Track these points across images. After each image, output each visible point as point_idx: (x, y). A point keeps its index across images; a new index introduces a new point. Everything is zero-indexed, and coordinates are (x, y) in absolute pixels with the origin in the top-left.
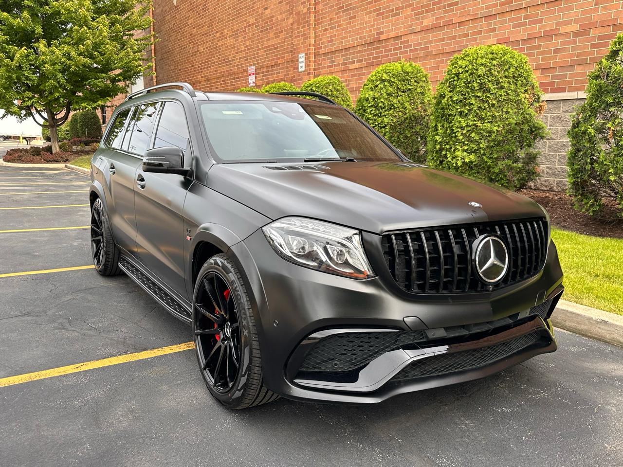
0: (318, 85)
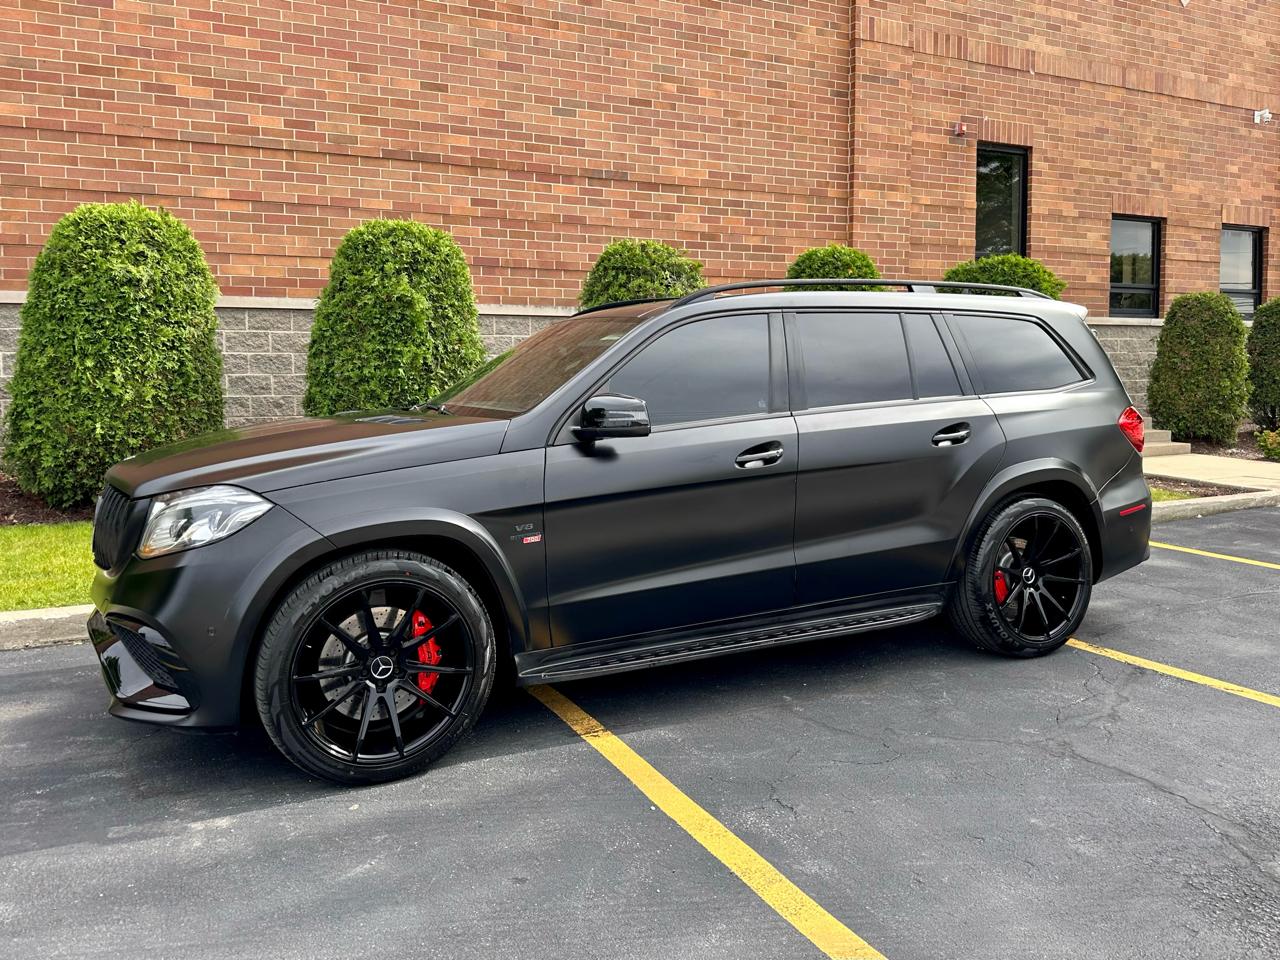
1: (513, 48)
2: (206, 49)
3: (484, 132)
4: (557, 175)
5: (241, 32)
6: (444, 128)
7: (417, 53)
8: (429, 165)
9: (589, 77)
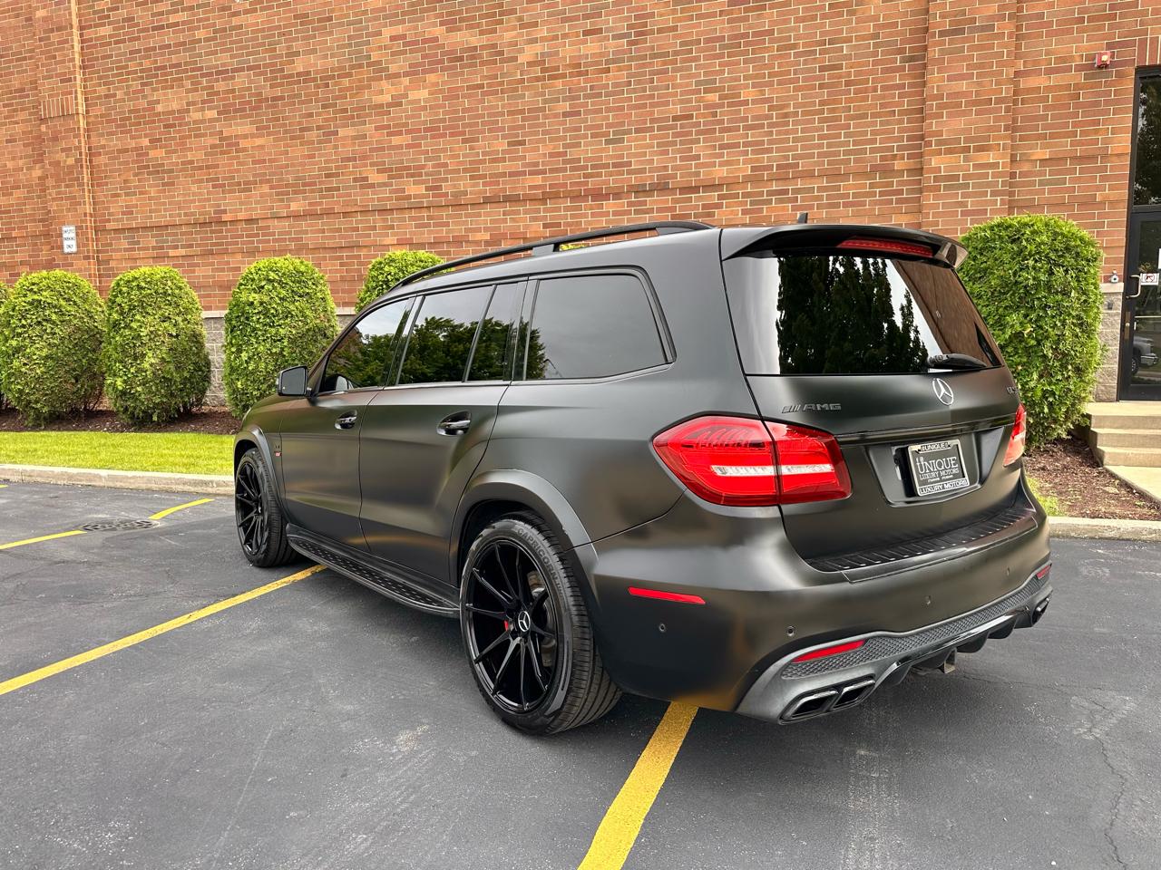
0: (149, 279)
1: (573, 98)
2: (383, 149)
3: (552, 171)
4: (608, 195)
5: (400, 133)
6: (524, 173)
7: (505, 121)
8: (514, 203)
9: (637, 107)
